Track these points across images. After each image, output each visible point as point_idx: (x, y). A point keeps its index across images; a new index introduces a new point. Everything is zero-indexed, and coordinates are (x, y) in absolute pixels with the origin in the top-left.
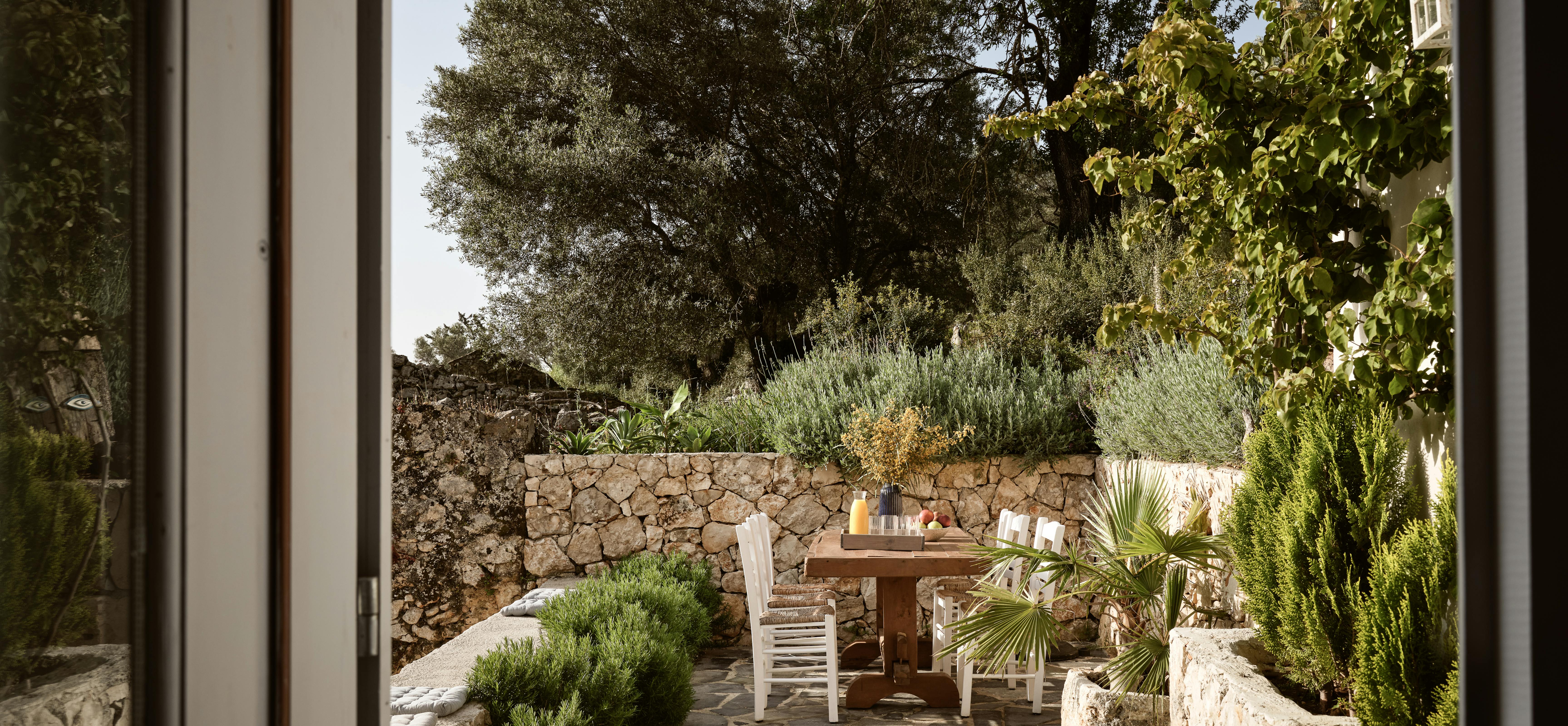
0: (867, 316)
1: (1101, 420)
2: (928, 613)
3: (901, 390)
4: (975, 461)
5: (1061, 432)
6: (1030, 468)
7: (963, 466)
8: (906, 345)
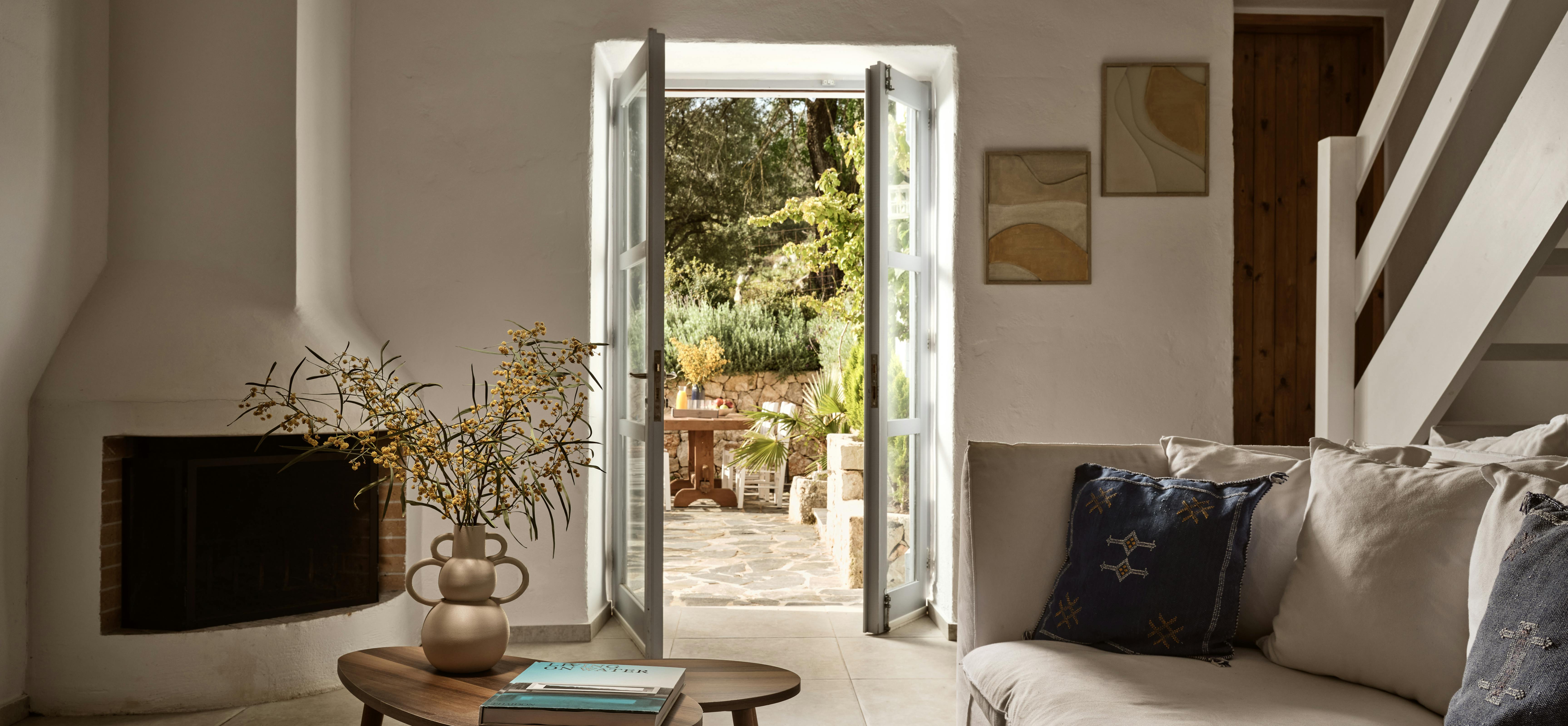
0: (680, 281)
1: (823, 349)
2: (718, 469)
3: (703, 330)
4: (749, 374)
5: (802, 357)
6: (782, 379)
7: (741, 378)
8: (706, 301)
